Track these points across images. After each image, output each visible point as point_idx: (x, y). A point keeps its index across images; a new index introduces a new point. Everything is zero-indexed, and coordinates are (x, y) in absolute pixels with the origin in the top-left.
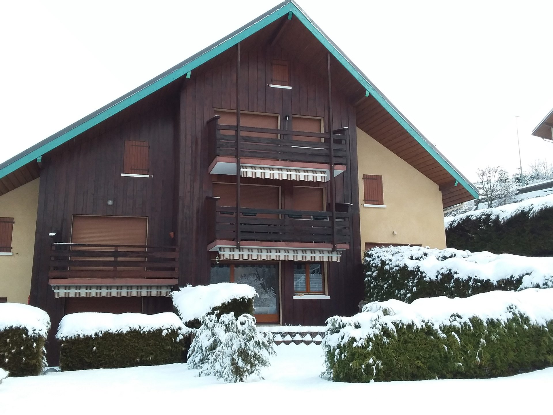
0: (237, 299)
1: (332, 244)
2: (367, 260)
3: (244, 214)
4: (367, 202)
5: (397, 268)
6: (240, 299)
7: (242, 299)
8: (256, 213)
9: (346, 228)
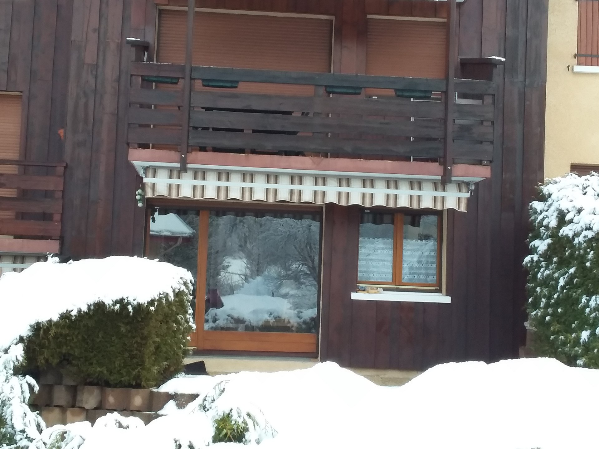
0: (106, 303)
1: (440, 165)
2: (536, 209)
3: (207, 83)
4: (583, 59)
5: (590, 234)
6: (116, 302)
7: (118, 306)
8: (237, 82)
9: (485, 123)
